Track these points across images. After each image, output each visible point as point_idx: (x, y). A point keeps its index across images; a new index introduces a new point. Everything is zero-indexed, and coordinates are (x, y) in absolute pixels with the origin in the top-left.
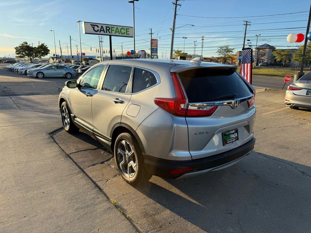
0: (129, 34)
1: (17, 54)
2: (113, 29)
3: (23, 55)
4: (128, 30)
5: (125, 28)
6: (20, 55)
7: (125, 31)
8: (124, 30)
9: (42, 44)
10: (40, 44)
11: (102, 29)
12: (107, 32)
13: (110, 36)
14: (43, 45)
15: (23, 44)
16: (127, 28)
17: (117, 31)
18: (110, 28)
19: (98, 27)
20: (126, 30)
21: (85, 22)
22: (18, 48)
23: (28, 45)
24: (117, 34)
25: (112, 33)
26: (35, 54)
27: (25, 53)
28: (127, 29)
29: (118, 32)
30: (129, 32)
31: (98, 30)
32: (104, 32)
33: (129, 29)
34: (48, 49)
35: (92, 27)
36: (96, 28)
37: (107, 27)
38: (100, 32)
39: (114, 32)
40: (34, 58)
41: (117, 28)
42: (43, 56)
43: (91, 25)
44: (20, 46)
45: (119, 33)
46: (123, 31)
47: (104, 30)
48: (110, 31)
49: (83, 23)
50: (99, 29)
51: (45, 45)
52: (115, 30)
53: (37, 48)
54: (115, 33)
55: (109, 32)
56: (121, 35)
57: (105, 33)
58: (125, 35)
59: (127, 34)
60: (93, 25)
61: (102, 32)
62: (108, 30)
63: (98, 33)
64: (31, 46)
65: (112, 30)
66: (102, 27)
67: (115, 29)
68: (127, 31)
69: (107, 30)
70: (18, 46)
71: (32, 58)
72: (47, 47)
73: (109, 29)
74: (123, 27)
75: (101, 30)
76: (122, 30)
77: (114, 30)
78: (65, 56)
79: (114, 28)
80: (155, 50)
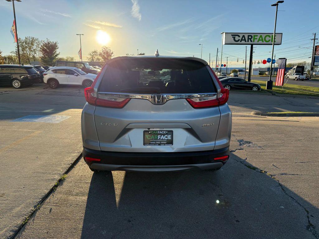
0: (275, 42)
2: (256, 37)
5: (271, 35)
7: (270, 39)
8: (270, 37)
11: (243, 38)
12: (248, 41)
13: (252, 45)
17: (261, 39)
18: (253, 36)
19: (239, 36)
20: (272, 37)
21: (226, 33)
24: (261, 42)
25: (254, 41)
29: (262, 40)
31: (239, 40)
32: (246, 41)
35: (233, 37)
36: (237, 38)
37: (249, 36)
38: (241, 41)
39: (256, 41)
41: (261, 36)
43: (232, 35)
45: (263, 41)
46: (267, 39)
47: (245, 40)
48: (252, 39)
49: (224, 34)
50: (240, 38)
54: (258, 41)
55: (251, 41)
56: (265, 43)
57: (247, 43)
58: (270, 43)
59: (272, 41)
60: (234, 35)
61: (243, 42)
62: (250, 39)
63: (239, 42)
65: (254, 39)
66: (244, 36)
67: (258, 37)
69: (248, 38)
73: (252, 38)
74: (268, 35)
75: (242, 40)
76: (267, 37)
77: (257, 39)
79: (257, 36)
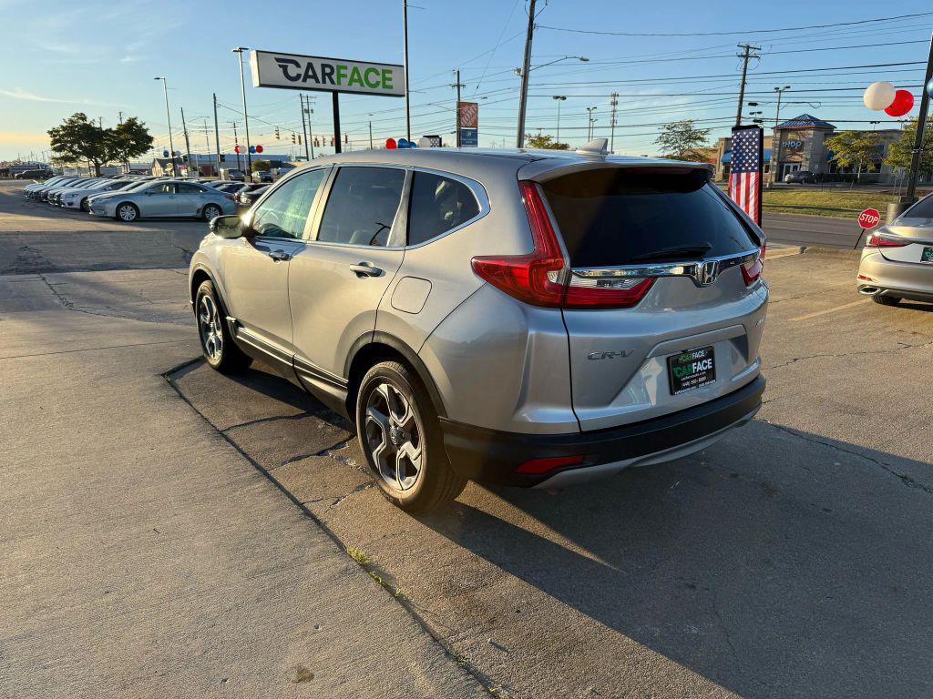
0: (391, 87)
1: (56, 150)
2: (342, 72)
3: (74, 152)
4: (387, 75)
5: (379, 69)
6: (63, 154)
7: (380, 78)
8: (378, 74)
9: (130, 121)
10: (124, 121)
11: (310, 72)
12: (324, 82)
13: (335, 93)
14: (132, 123)
15: (72, 121)
16: (386, 70)
17: (356, 77)
18: (335, 68)
19: (298, 65)
20: (384, 76)
21: (257, 51)
22: (58, 131)
23: (88, 123)
24: (356, 86)
25: (339, 83)
26: (111, 151)
27: (80, 147)
28: (384, 72)
29: (359, 80)
30: (390, 79)
31: (299, 76)
32: (317, 81)
33: (390, 72)
34: (149, 133)
36: (293, 70)
37: (324, 66)
38: (304, 80)
39: (345, 81)
40: (105, 162)
41: (355, 70)
42: (134, 156)
43: (278, 60)
44: (65, 125)
45: (362, 85)
46: (373, 78)
47: (315, 77)
48: (334, 77)
49: (253, 54)
50: (302, 71)
51: (139, 123)
52: (349, 77)
53: (114, 132)
54: (350, 84)
55: (333, 82)
56: (367, 89)
57: (321, 86)
58: (380, 89)
59: (385, 86)
60: (284, 61)
61: (311, 82)
62: (330, 75)
63: (299, 83)
64: (97, 125)
65: (340, 76)
66: (310, 66)
67: (349, 72)
68: (385, 79)
69: (324, 74)
70: (57, 126)
71: (100, 161)
72: (144, 127)
73: (332, 72)
74: (373, 67)
75: (306, 77)
76: (372, 74)
77: (345, 76)
78: (201, 156)
79: (346, 68)
80: (470, 134)
